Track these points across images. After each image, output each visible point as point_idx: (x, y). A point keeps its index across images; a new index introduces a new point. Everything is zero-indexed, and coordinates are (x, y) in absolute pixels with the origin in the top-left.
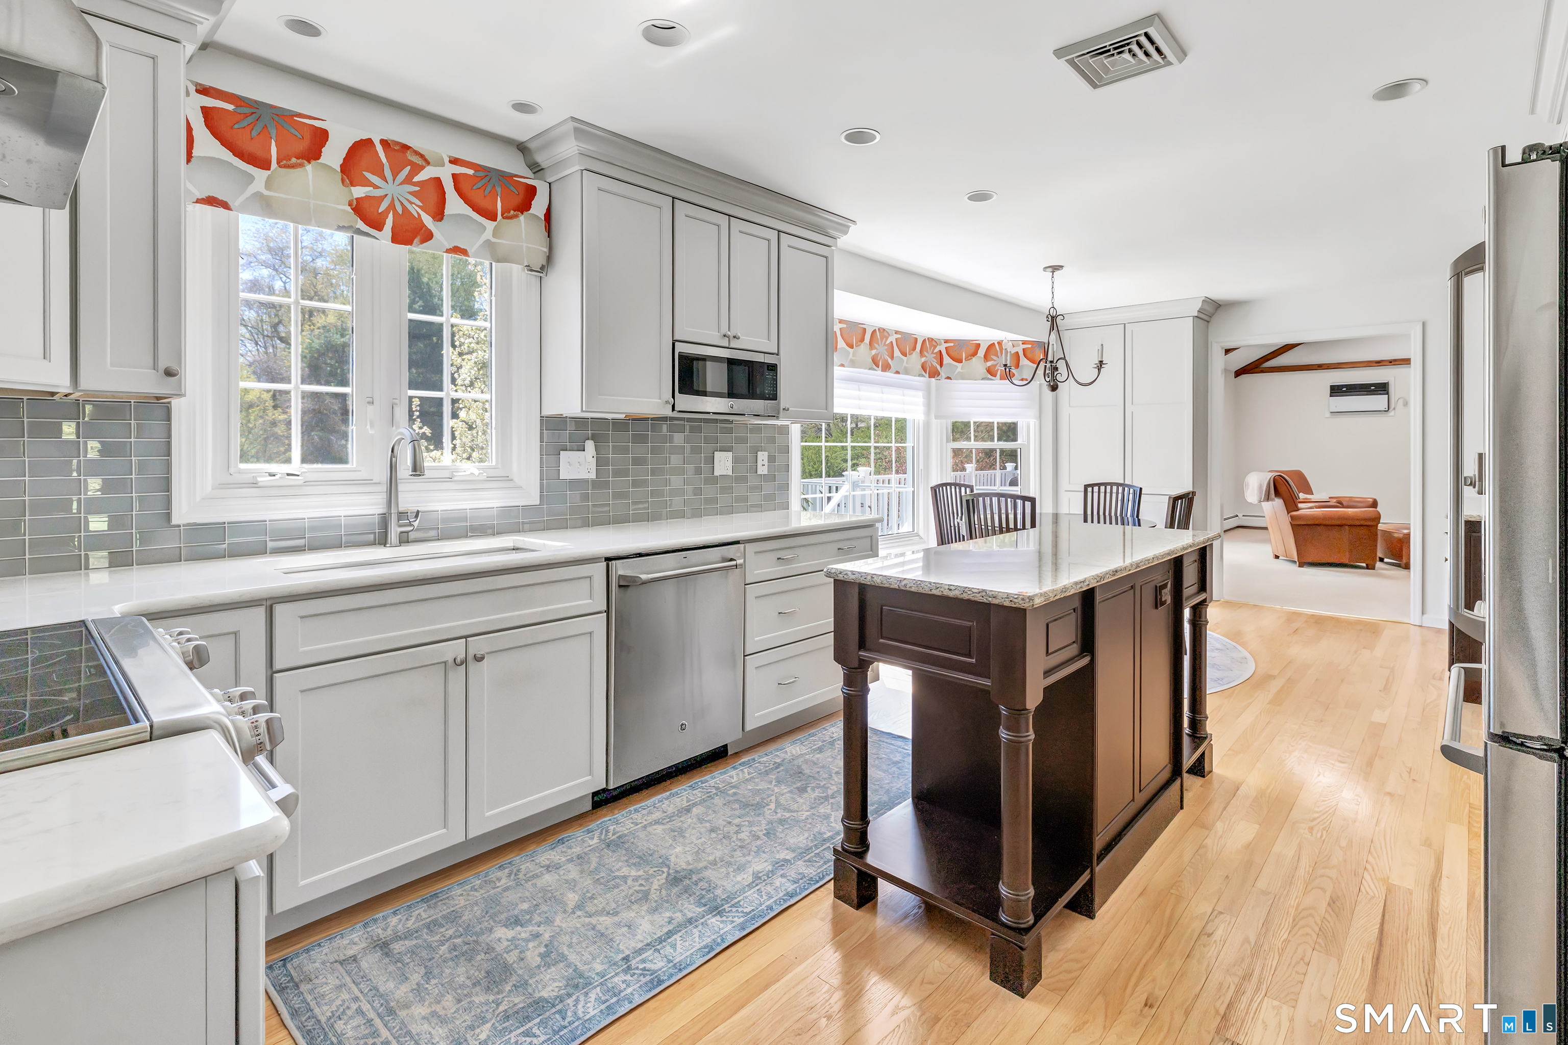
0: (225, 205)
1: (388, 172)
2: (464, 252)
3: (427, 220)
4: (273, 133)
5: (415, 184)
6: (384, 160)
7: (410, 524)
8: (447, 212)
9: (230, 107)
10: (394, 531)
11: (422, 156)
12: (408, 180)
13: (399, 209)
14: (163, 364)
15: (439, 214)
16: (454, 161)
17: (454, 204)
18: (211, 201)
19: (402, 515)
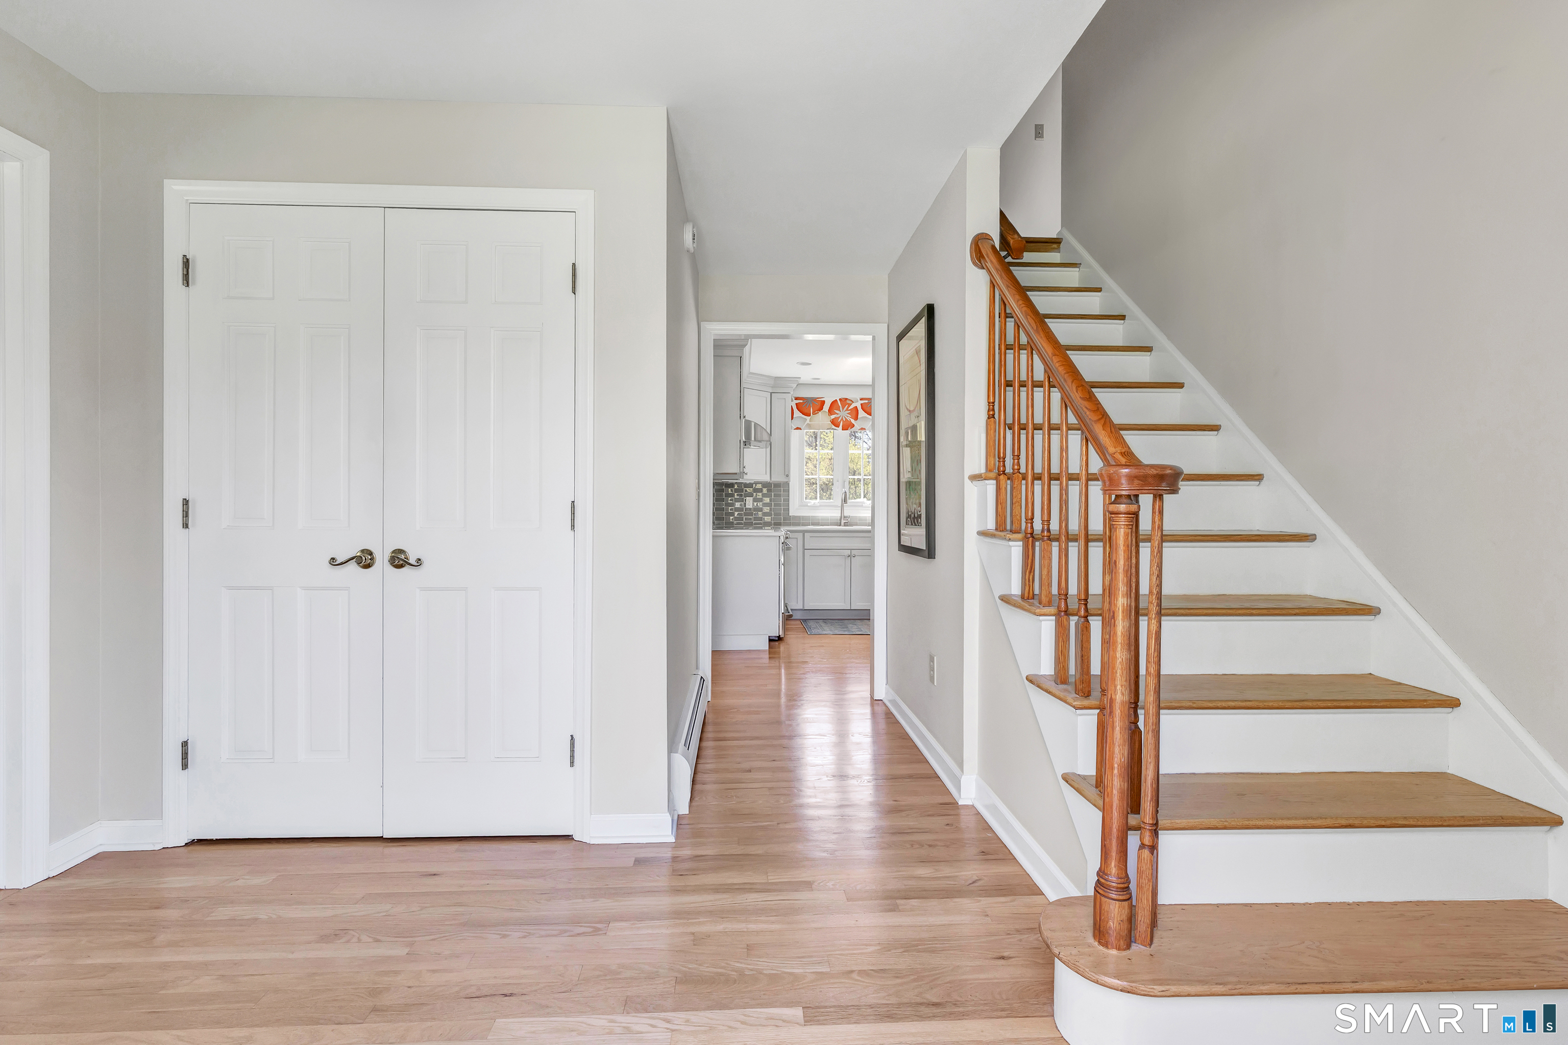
0: (800, 429)
1: (841, 409)
2: (864, 429)
3: (853, 421)
4: (811, 405)
5: (849, 410)
6: (840, 405)
7: (847, 520)
8: (859, 417)
9: (802, 401)
10: (843, 521)
11: (851, 400)
12: (847, 410)
13: (844, 419)
14: (786, 474)
15: (856, 418)
16: (861, 399)
17: (861, 414)
18: (798, 428)
19: (845, 517)
